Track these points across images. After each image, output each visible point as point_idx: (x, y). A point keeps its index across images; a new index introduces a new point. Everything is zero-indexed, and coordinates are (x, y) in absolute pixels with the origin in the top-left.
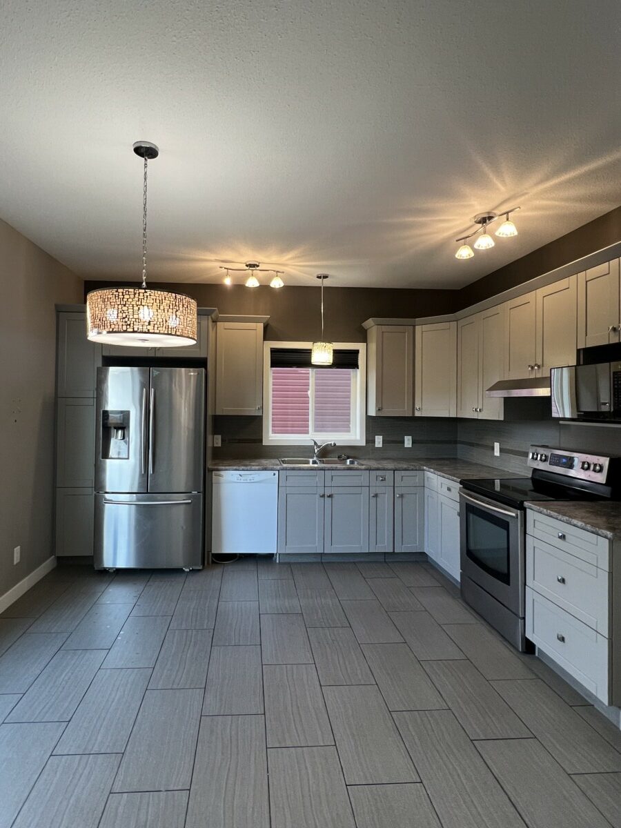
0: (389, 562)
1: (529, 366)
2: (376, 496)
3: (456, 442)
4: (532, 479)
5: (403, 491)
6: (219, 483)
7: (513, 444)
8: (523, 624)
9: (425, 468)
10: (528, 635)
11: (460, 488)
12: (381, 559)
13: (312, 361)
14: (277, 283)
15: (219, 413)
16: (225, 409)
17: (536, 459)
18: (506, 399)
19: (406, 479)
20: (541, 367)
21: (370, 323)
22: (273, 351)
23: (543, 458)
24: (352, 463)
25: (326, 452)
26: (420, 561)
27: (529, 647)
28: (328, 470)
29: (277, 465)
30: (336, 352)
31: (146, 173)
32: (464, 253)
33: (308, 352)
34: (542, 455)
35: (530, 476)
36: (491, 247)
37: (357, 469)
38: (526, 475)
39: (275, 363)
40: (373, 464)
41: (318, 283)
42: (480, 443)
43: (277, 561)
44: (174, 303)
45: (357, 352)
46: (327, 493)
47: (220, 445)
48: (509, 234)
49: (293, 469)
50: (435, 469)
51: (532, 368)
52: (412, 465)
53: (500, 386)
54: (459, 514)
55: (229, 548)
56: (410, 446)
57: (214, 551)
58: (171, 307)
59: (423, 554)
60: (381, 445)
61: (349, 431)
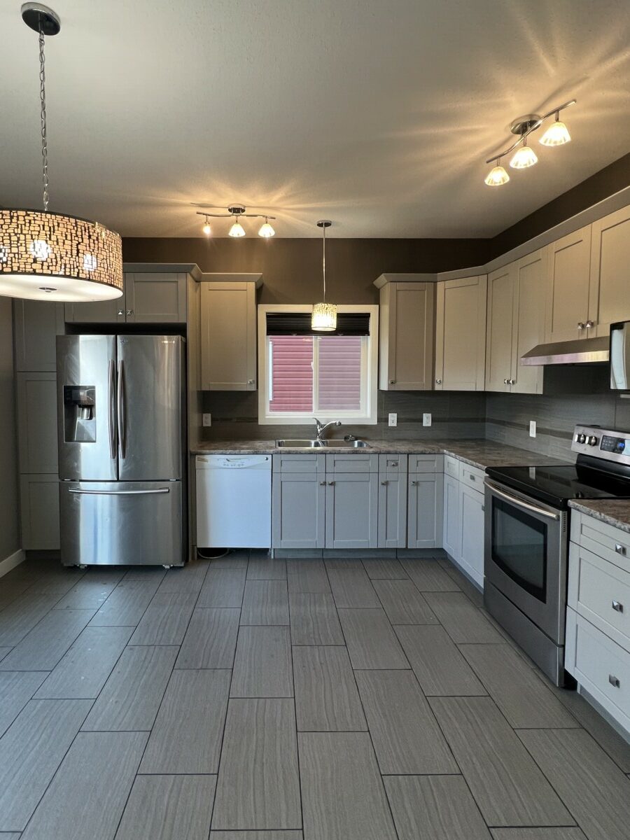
0: (401, 559)
1: (579, 324)
2: (386, 484)
3: (484, 420)
4: (577, 466)
5: (419, 478)
6: (204, 469)
7: (555, 423)
8: (562, 653)
9: (445, 451)
10: (569, 667)
11: (486, 477)
12: (393, 555)
13: (312, 326)
14: (267, 232)
15: (205, 388)
16: (213, 384)
17: (584, 442)
18: (546, 367)
19: (422, 465)
20: (595, 324)
21: (382, 280)
22: (270, 317)
23: (593, 441)
24: (360, 445)
25: (330, 433)
26: (438, 558)
27: (569, 683)
28: (330, 453)
29: (271, 448)
30: (341, 316)
31: (42, 53)
32: (497, 178)
33: (308, 316)
34: (591, 438)
35: (575, 462)
36: (532, 164)
37: (364, 453)
38: (570, 461)
39: (271, 331)
40: (384, 446)
41: (318, 233)
42: (514, 421)
43: (272, 557)
44: (74, 232)
45: (367, 316)
46: (330, 480)
47: (210, 425)
48: (558, 140)
49: (289, 453)
50: (457, 453)
51: (583, 326)
52: (429, 448)
53: (539, 351)
54: (484, 509)
55: (215, 542)
56: (430, 425)
57: (200, 545)
58: (69, 237)
59: (442, 550)
60: (395, 425)
61: (358, 408)
